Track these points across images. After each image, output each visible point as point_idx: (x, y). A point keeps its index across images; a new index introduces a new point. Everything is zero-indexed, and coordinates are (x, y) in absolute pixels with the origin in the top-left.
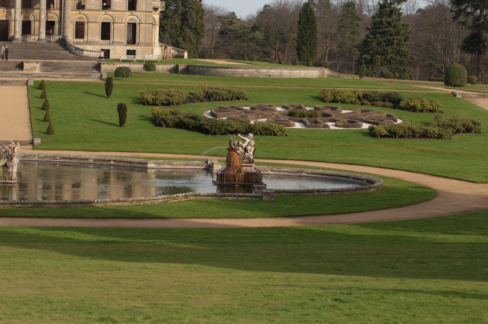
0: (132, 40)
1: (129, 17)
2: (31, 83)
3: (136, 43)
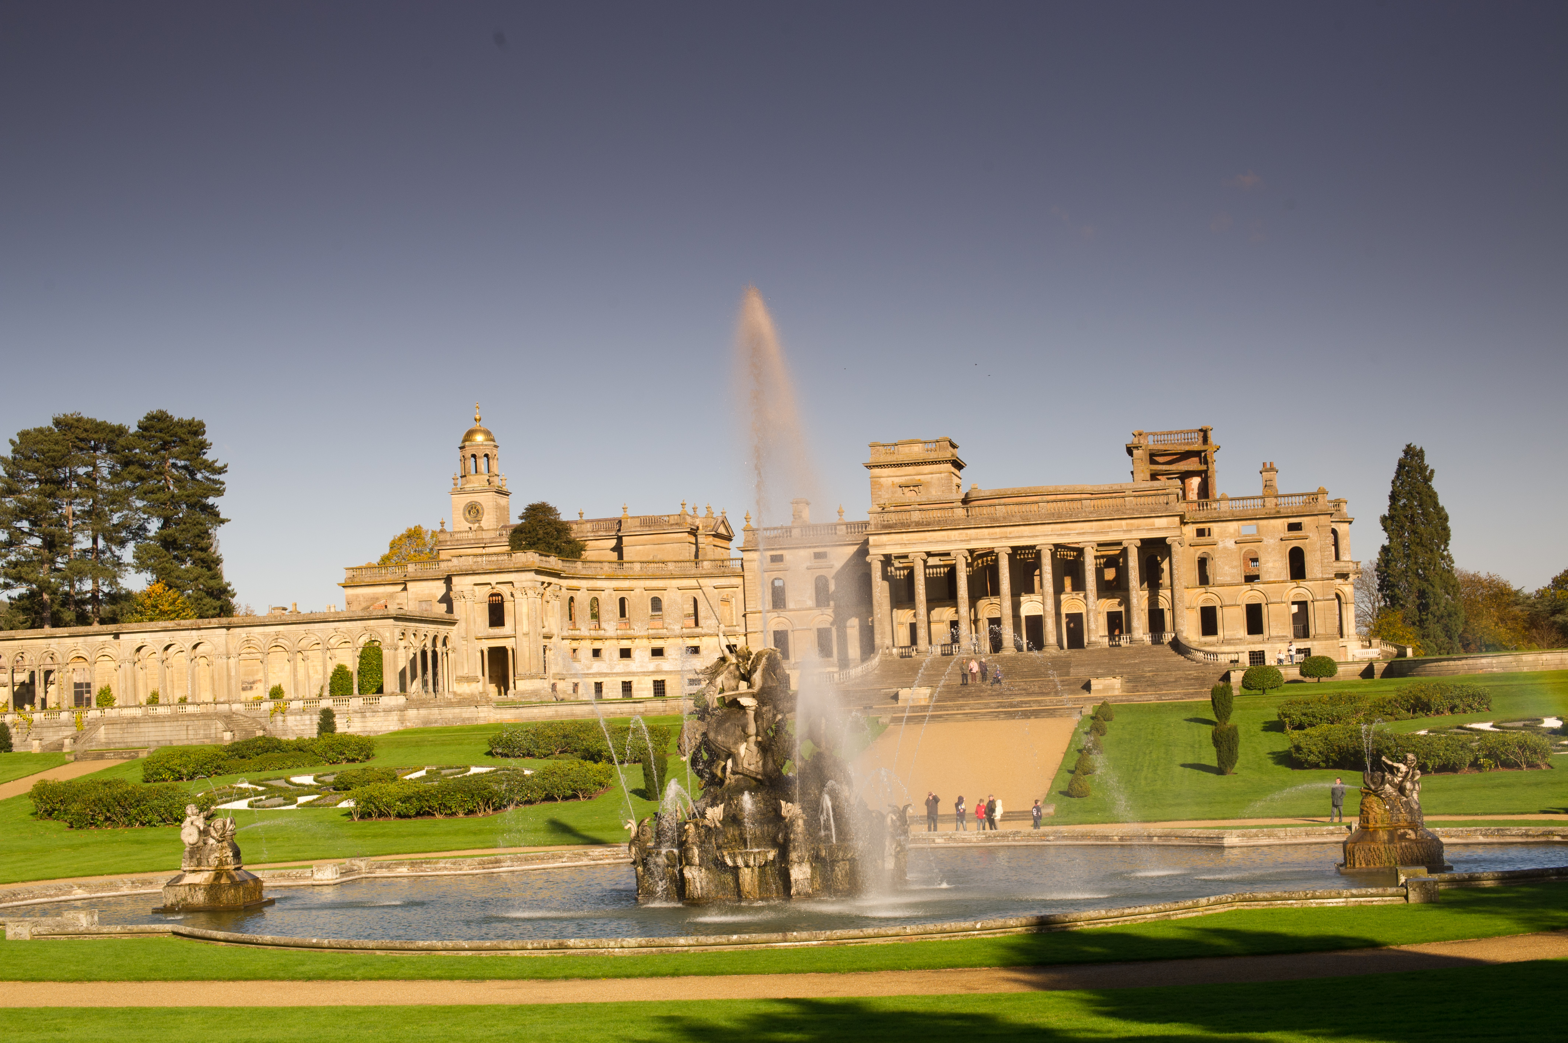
0: (1303, 632)
2: (1088, 711)
3: (1312, 635)
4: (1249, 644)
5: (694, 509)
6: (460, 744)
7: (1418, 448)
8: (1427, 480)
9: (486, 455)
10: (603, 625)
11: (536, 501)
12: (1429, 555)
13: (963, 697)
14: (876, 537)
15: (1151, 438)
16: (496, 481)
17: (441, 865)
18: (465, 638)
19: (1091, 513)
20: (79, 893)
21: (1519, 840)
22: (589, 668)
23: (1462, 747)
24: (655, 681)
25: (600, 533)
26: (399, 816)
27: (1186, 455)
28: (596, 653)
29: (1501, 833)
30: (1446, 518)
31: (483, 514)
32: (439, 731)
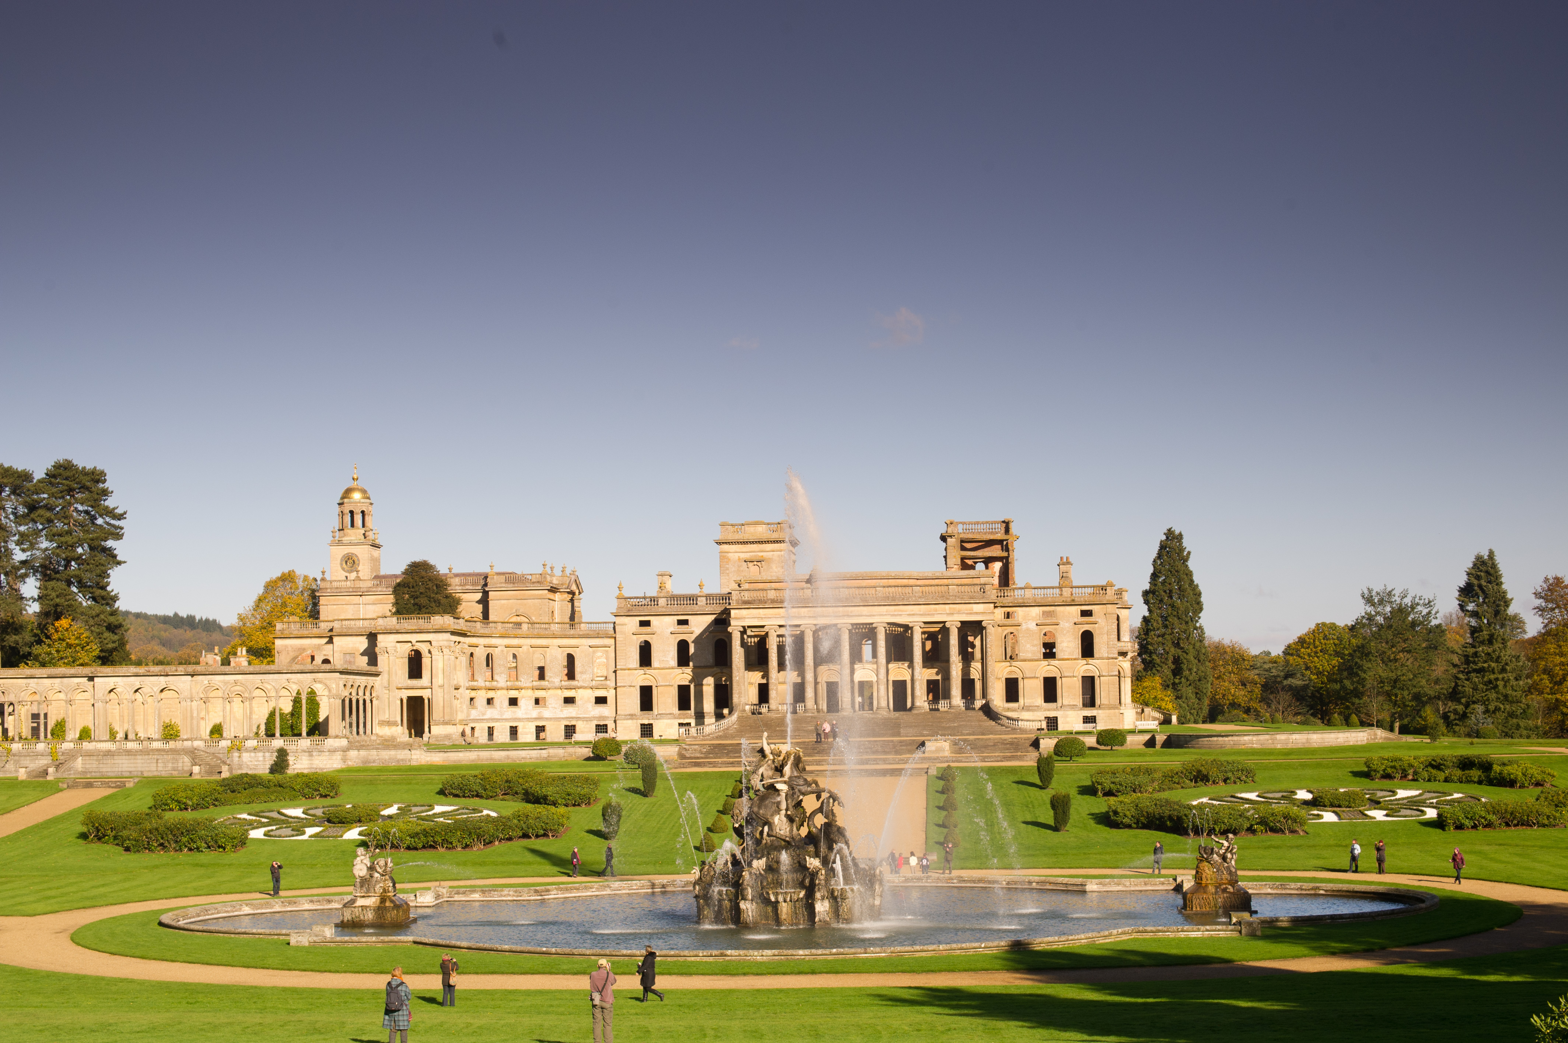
0: (1090, 701)
1: (1085, 668)
2: (933, 772)
3: (1097, 705)
4: (1045, 710)
5: (552, 568)
6: (410, 784)
7: (1177, 532)
8: (1186, 559)
9: (363, 512)
10: (496, 677)
11: (418, 559)
12: (1184, 627)
13: (818, 753)
14: (737, 611)
15: (960, 527)
16: (370, 535)
17: (503, 893)
18: (388, 688)
19: (920, 597)
20: (247, 910)
21: (1296, 892)
22: (484, 714)
23: (1240, 816)
24: (537, 727)
25: (467, 587)
26: (408, 848)
27: (990, 543)
28: (490, 701)
29: (1283, 887)
30: (1200, 594)
31: (359, 565)
32: (380, 770)
